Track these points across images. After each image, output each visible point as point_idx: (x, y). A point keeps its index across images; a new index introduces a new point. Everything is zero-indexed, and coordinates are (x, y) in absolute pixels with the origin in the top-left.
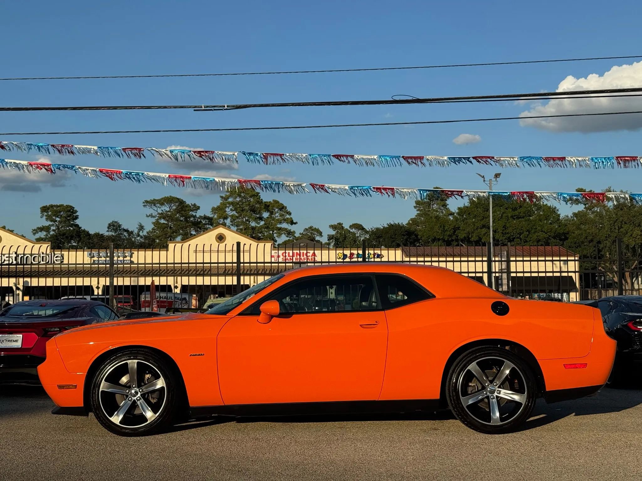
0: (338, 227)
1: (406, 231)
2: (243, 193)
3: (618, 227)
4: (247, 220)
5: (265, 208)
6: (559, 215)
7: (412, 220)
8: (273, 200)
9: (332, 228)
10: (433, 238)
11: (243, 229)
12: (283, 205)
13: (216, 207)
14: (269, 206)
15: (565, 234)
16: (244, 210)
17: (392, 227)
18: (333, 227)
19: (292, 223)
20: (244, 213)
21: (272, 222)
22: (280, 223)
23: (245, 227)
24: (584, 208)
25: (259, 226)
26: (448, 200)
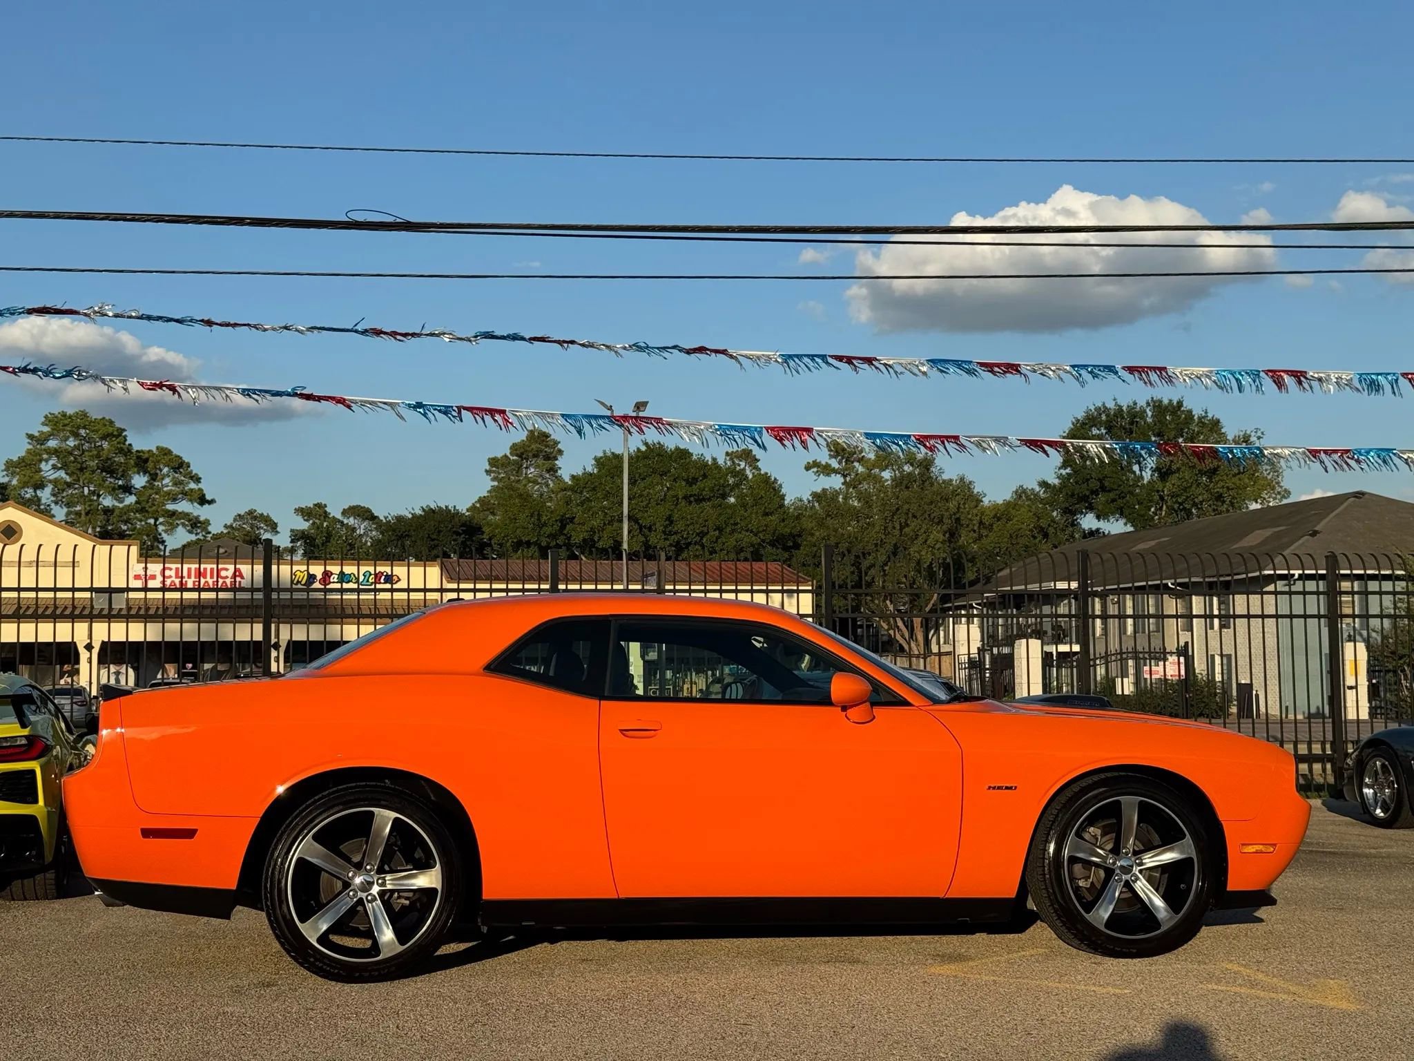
0: (315, 512)
1: (463, 525)
2: (84, 428)
3: (900, 524)
4: (93, 493)
5: (136, 465)
6: (783, 497)
7: (481, 500)
8: (158, 448)
9: (302, 515)
10: (515, 540)
11: (83, 513)
12: (181, 458)
13: (15, 459)
14: (146, 461)
15: (794, 537)
16: (86, 468)
17: (431, 514)
18: (305, 513)
19: (203, 500)
20: (84, 476)
21: (154, 499)
22: (174, 500)
23: (88, 508)
24: (843, 484)
25: (121, 505)
26: (559, 458)
